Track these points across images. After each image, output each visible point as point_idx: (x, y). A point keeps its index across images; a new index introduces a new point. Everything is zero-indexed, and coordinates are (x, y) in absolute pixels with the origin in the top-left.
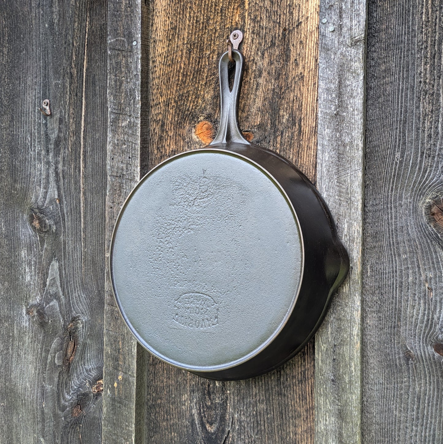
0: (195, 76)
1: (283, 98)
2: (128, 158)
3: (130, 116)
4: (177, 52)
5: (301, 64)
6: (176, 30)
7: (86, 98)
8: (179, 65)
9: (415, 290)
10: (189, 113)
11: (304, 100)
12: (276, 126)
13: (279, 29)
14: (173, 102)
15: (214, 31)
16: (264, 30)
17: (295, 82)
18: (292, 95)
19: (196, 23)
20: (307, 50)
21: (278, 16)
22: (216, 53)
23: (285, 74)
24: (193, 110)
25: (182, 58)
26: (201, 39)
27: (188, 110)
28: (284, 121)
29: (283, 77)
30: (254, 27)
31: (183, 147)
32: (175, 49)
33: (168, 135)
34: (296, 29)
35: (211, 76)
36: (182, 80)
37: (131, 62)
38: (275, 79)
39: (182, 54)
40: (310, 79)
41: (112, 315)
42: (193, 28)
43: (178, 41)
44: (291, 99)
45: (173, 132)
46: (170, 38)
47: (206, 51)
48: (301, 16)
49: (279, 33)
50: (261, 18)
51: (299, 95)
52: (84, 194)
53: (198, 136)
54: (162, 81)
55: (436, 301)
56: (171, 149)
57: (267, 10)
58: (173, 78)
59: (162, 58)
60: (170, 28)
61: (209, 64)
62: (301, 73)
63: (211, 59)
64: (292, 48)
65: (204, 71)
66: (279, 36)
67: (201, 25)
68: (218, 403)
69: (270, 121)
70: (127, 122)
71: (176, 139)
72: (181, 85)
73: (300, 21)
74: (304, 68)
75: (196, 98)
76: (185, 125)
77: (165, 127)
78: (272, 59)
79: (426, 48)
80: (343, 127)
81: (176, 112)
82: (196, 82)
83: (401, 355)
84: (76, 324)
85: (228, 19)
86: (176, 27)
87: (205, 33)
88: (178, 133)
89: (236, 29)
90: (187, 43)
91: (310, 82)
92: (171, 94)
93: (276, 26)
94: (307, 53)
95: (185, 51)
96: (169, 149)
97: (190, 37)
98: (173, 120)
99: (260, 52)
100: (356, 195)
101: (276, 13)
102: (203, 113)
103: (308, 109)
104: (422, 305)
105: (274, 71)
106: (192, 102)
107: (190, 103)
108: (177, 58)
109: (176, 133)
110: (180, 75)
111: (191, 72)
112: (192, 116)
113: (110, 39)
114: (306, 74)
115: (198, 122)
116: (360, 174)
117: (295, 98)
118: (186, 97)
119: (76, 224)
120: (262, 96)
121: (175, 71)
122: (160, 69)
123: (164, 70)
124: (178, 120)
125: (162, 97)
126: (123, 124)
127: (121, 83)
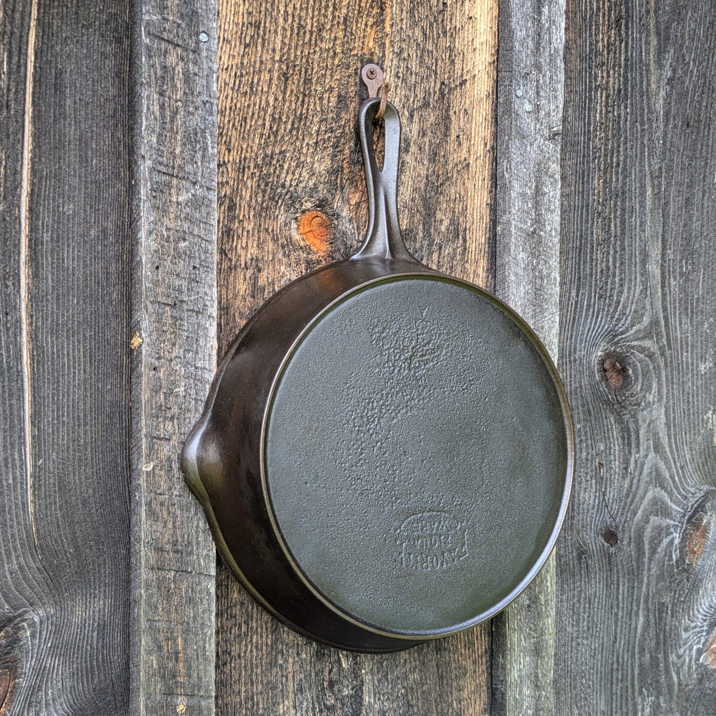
0: (296, 126)
1: (441, 193)
2: (191, 268)
3: (195, 183)
4: (260, 71)
5: (465, 145)
6: (259, 29)
7: (36, 119)
8: (264, 98)
9: (588, 468)
10: (284, 191)
11: (469, 201)
12: (430, 235)
13: (435, 82)
14: (252, 165)
15: (331, 53)
16: (414, 77)
17: (458, 171)
18: (453, 191)
19: (299, 28)
20: (473, 126)
21: (434, 61)
22: (335, 93)
23: (444, 156)
24: (292, 189)
25: (269, 87)
26: (307, 61)
27: (283, 186)
28: (443, 228)
29: (442, 159)
30: (398, 67)
31: (273, 254)
32: (258, 65)
33: (243, 229)
34: (458, 88)
35: (326, 132)
36: (271, 128)
37: (195, 74)
38: (430, 160)
39: (271, 79)
40: (478, 170)
41: (159, 588)
42: (291, 35)
43: (262, 52)
44: (453, 197)
45: (252, 224)
46: (248, 42)
47: (316, 85)
48: (465, 71)
49: (435, 87)
50: (409, 55)
51: (462, 193)
52: (34, 337)
53: (304, 236)
54: (229, 121)
55: (607, 478)
56: (249, 256)
57: (418, 45)
58: (251, 121)
59: (230, 75)
60: (245, 20)
61: (322, 110)
62: (465, 159)
63: (325, 102)
64: (453, 118)
65: (312, 120)
66: (435, 92)
67: (308, 36)
68: (347, 696)
69: (421, 227)
70: (190, 194)
71: (259, 238)
72: (269, 137)
73: (464, 78)
74: (469, 151)
75: (297, 166)
76: (277, 213)
77: (237, 212)
78: (425, 127)
79: (600, 157)
80: (540, 252)
81: (259, 186)
82: (297, 138)
83: (574, 554)
84: (15, 633)
85: (357, 40)
86: (260, 23)
87: (315, 52)
88: (262, 227)
89: (371, 61)
90: (281, 60)
91: (477, 176)
92: (249, 150)
93: (430, 75)
94: (473, 129)
95: (276, 75)
96: (246, 255)
97: (285, 50)
98: (253, 201)
99: (408, 111)
100: (553, 347)
101: (430, 54)
102: (312, 197)
103: (475, 216)
104: (594, 486)
105: (427, 147)
106: (290, 172)
107: (287, 173)
108: (261, 83)
109: (260, 225)
110: (267, 118)
111: (288, 117)
112: (291, 197)
113: (148, 12)
114: (471, 162)
115: (303, 212)
116: (557, 319)
117: (458, 196)
118: (278, 161)
119: (11, 406)
120: (410, 183)
121: (257, 107)
122: (227, 98)
123: (235, 101)
124: (263, 202)
125: (229, 151)
126: (181, 199)
127: (175, 113)
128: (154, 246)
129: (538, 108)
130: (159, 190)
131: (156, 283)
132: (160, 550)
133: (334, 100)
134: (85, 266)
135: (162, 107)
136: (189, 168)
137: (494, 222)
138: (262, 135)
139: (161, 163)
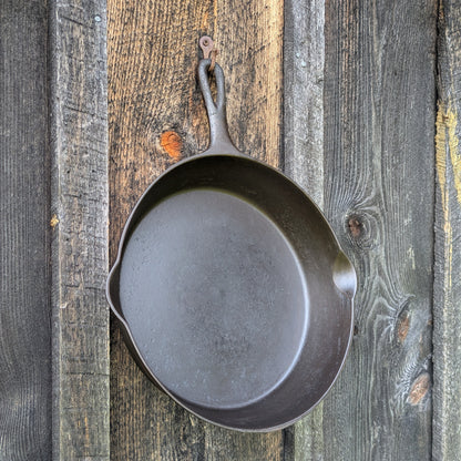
0: (158, 76)
1: (250, 118)
2: (91, 172)
3: (93, 115)
4: (134, 41)
5: (264, 87)
8: (137, 58)
10: (151, 119)
11: (267, 123)
13: (246, 47)
14: (130, 102)
15: (180, 29)
16: (232, 44)
17: (260, 104)
18: (257, 116)
19: (159, 12)
20: (269, 75)
21: (244, 34)
22: (183, 55)
23: (251, 95)
24: (156, 117)
25: (141, 50)
26: (165, 34)
27: (150, 115)
29: (250, 97)
30: (222, 38)
31: (144, 159)
32: (133, 37)
33: (125, 143)
34: (260, 51)
35: (177, 80)
36: (142, 77)
37: (93, 43)
38: (243, 97)
39: (141, 45)
43: (136, 28)
44: (257, 120)
45: (130, 140)
46: (126, 21)
47: (171, 49)
48: (264, 41)
49: (245, 50)
50: (229, 30)
51: (263, 118)
53: (164, 147)
54: (114, 73)
56: (129, 161)
57: (235, 24)
58: (129, 73)
59: (115, 43)
60: (124, 7)
61: (175, 66)
62: (265, 96)
63: (177, 60)
64: (257, 70)
65: (169, 72)
66: (245, 54)
67: (165, 18)
68: (195, 444)
69: (237, 140)
70: (90, 123)
72: (141, 84)
73: (263, 45)
74: (267, 91)
75: (159, 102)
76: (147, 133)
77: (121, 132)
78: (239, 76)
79: (345, 94)
81: (134, 116)
82: (159, 84)
85: (196, 20)
86: (134, 9)
89: (205, 34)
91: (272, 107)
93: (242, 43)
94: (269, 77)
95: (145, 43)
96: (127, 161)
98: (131, 125)
99: (229, 66)
101: (242, 30)
102: (169, 122)
105: (241, 89)
106: (155, 106)
107: (153, 107)
108: (135, 48)
109: (136, 141)
110: (140, 71)
111: (153, 70)
112: (155, 122)
113: (60, 2)
114: (268, 98)
115: (164, 132)
117: (260, 119)
118: (147, 99)
121: (133, 64)
122: (113, 58)
123: (118, 60)
124: (137, 126)
125: (115, 93)
126: (84, 126)
127: (80, 69)
128: (66, 157)
129: (309, 64)
130: (69, 120)
131: (68, 183)
132: (72, 360)
133: (182, 59)
134: (19, 171)
135: (70, 65)
136: (89, 105)
137: (283, 136)
138: (136, 82)
139: (70, 102)
